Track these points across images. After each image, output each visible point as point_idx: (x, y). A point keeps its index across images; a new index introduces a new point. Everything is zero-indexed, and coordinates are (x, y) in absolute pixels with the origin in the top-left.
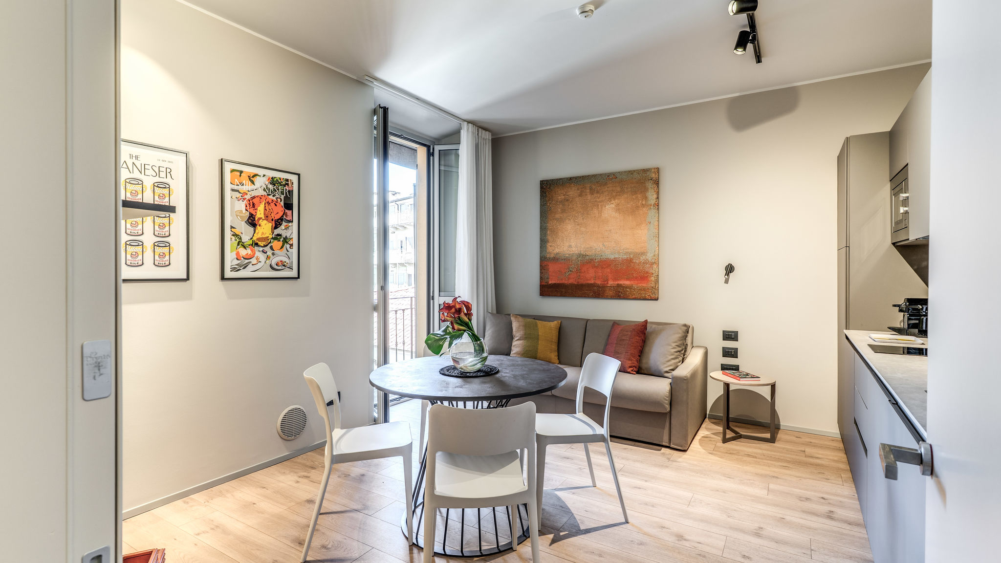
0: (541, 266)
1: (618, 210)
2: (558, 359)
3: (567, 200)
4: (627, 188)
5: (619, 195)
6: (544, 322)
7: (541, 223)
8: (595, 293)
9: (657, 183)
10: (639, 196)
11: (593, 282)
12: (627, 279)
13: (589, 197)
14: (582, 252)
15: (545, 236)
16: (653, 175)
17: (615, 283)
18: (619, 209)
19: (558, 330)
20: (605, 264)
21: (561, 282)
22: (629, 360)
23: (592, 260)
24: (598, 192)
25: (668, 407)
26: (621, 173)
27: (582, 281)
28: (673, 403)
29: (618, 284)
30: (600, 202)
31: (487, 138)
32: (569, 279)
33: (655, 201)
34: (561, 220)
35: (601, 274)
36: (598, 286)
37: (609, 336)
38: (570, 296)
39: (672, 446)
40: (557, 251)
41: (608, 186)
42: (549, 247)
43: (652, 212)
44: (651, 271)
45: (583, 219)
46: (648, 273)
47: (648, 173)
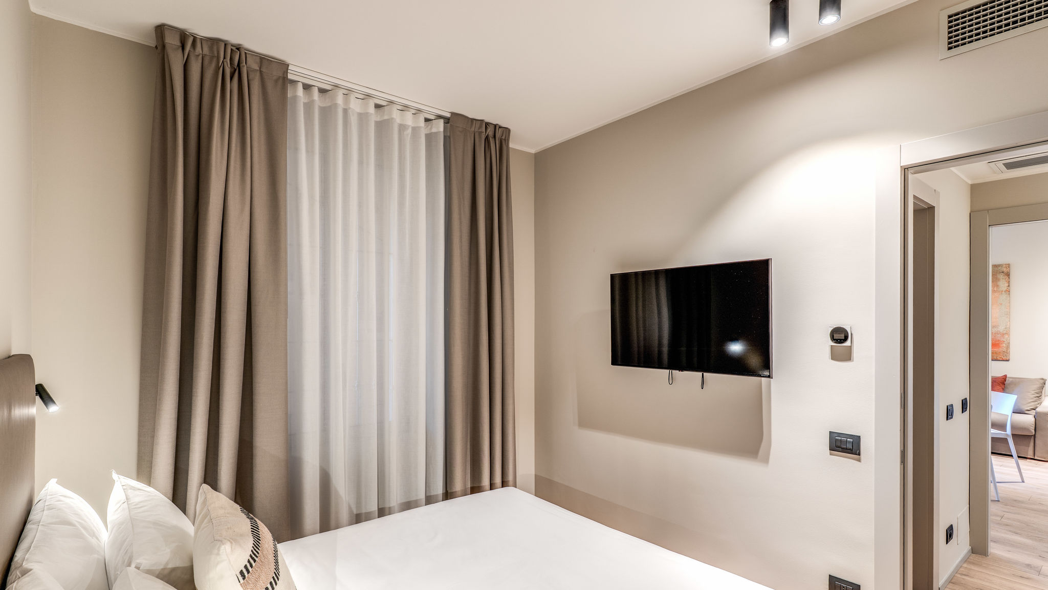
9: (1008, 275)
16: (1005, 270)
25: (1034, 431)
28: (1037, 429)
33: (1006, 288)
39: (1036, 458)
43: (1004, 296)
46: (999, 341)
47: (1000, 268)
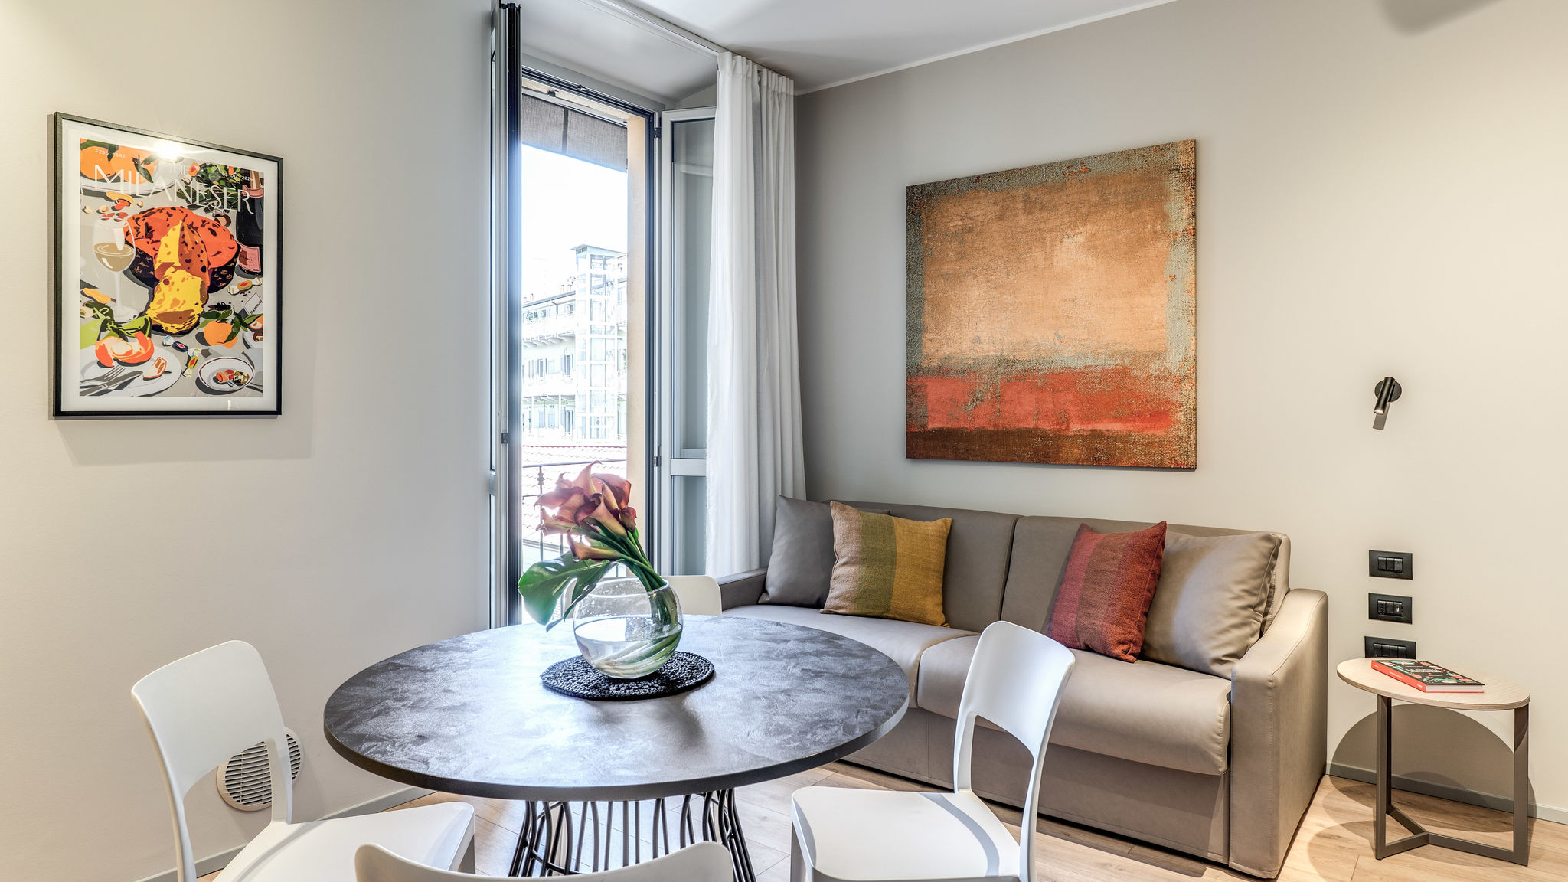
0: (909, 387)
1: (1093, 248)
2: (943, 612)
3: (971, 230)
4: (1116, 195)
5: (1097, 213)
6: (909, 521)
7: (909, 286)
8: (1036, 451)
9: (1192, 177)
10: (1146, 211)
11: (1031, 426)
12: (1115, 417)
13: (1022, 220)
14: (1005, 354)
15: (919, 317)
16: (1182, 160)
17: (1085, 428)
18: (1095, 247)
19: (945, 542)
20: (1062, 381)
21: (955, 426)
22: (1118, 624)
23: (1029, 371)
24: (1043, 208)
25: (1221, 762)
26: (1100, 158)
27: (1005, 424)
28: (1235, 749)
29: (1093, 431)
30: (1049, 231)
31: (784, 90)
32: (974, 418)
33: (1186, 223)
34: (955, 278)
35: (1051, 406)
36: (1045, 436)
37: (1069, 559)
38: (978, 460)
39: (1233, 864)
40: (946, 351)
41: (1069, 191)
42: (928, 344)
43: (1181, 251)
44: (1177, 397)
45: (1008, 273)
46: (1167, 402)
47: (1170, 154)
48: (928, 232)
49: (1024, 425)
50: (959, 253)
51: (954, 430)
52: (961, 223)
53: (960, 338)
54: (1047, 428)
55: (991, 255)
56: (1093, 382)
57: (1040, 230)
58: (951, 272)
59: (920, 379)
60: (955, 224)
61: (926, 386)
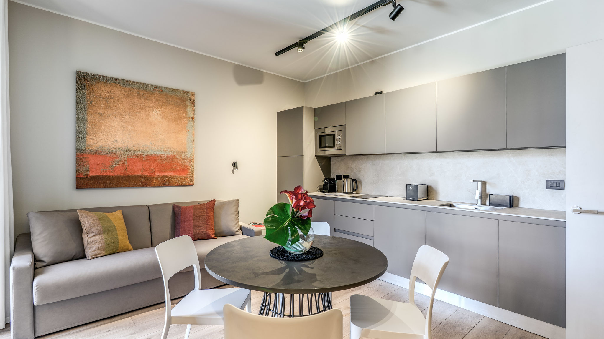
0: (77, 158)
1: (164, 116)
4: (171, 101)
5: (165, 105)
7: (77, 114)
8: (142, 183)
9: (193, 102)
10: (181, 109)
11: (140, 174)
12: (171, 171)
13: (137, 100)
14: (129, 148)
15: (84, 128)
16: (191, 97)
17: (161, 174)
18: (165, 116)
20: (152, 159)
21: (105, 174)
23: (139, 154)
24: (145, 98)
26: (167, 88)
27: (129, 173)
29: (163, 175)
30: (147, 107)
32: (114, 171)
33: (192, 115)
34: (104, 116)
35: (148, 167)
36: (146, 177)
38: (116, 187)
40: (99, 144)
41: (155, 96)
42: (90, 140)
43: (190, 123)
44: (189, 165)
45: (130, 118)
46: (187, 166)
47: (188, 94)
48: (90, 93)
49: (138, 174)
50: (107, 106)
51: (104, 176)
52: (108, 94)
53: (107, 140)
54: (147, 175)
55: (122, 110)
56: (164, 160)
57: (144, 106)
58: (103, 113)
59: (85, 155)
60: (105, 94)
61: (89, 158)
